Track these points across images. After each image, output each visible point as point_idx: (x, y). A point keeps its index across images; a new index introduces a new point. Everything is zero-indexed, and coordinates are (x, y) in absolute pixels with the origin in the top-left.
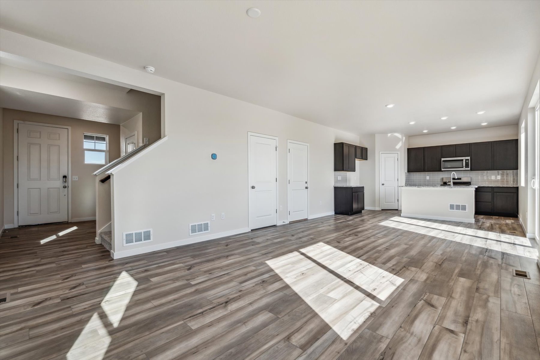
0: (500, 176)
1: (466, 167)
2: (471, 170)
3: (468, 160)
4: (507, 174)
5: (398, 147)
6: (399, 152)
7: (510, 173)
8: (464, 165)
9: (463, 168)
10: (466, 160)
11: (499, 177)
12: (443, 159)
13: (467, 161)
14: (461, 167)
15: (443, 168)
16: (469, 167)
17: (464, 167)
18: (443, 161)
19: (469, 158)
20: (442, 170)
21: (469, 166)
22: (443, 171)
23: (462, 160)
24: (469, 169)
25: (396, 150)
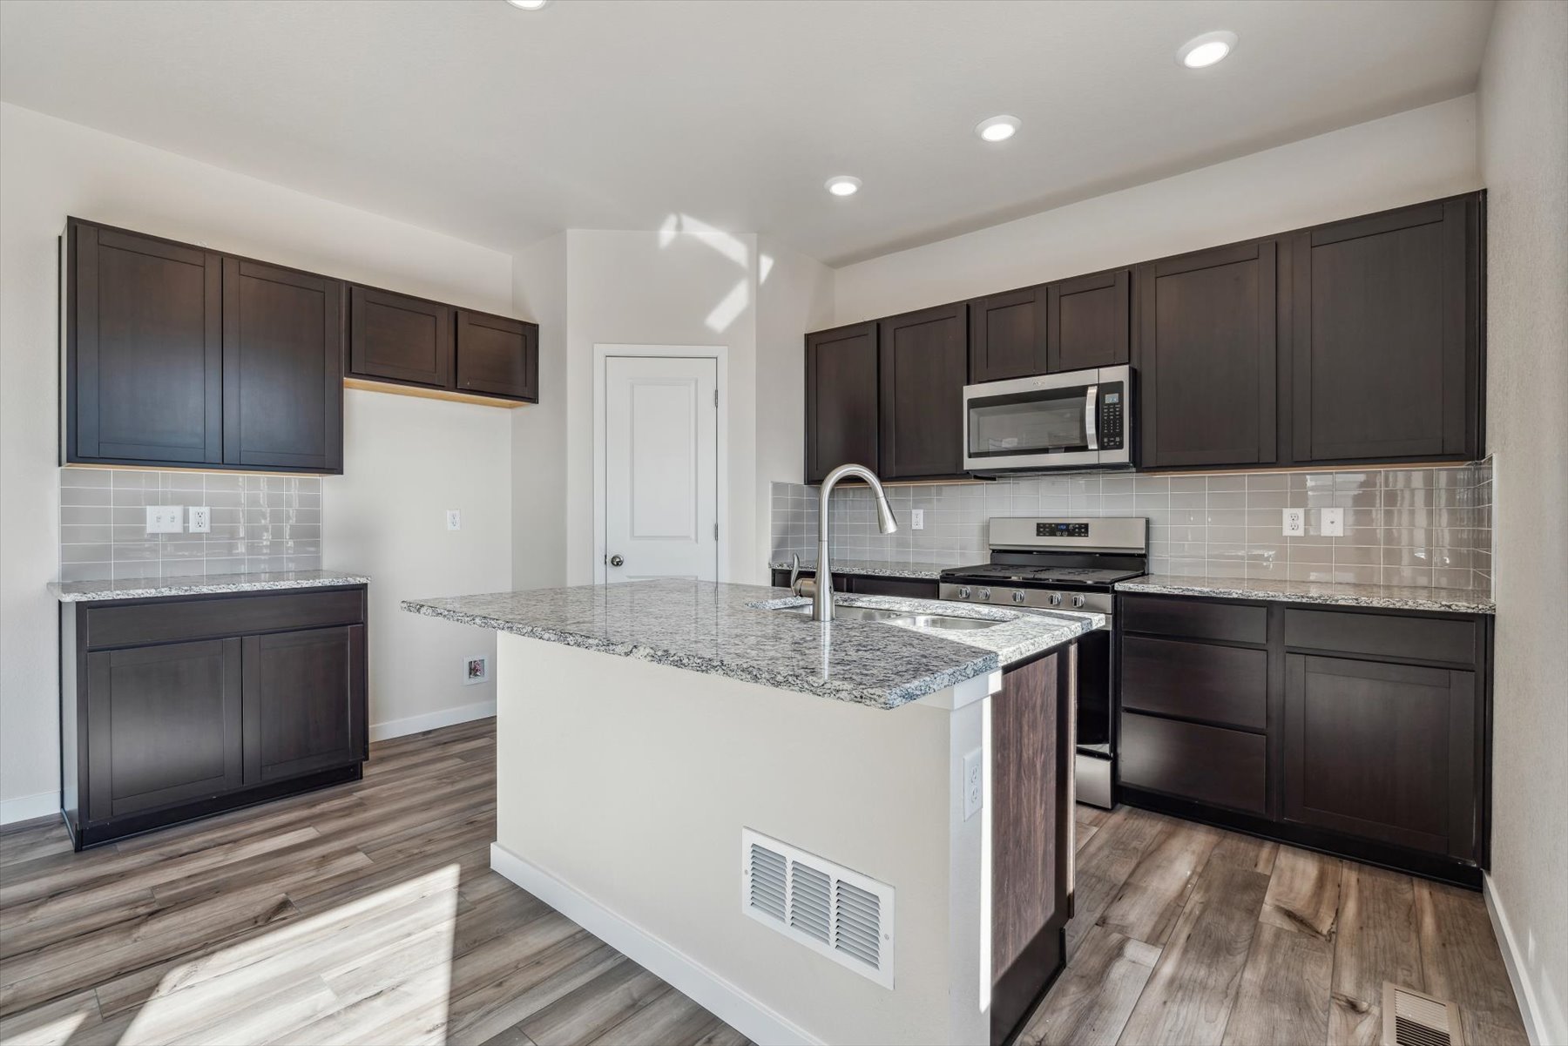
0: (1340, 511)
1: (1102, 447)
2: (1138, 463)
3: (1116, 387)
4: (1391, 498)
5: (721, 318)
6: (722, 352)
7: (1413, 491)
8: (1091, 430)
9: (1084, 448)
10: (1104, 389)
11: (1334, 523)
12: (971, 392)
13: (1111, 398)
14: (1077, 442)
15: (970, 456)
16: (1120, 446)
17: (1093, 446)
18: (975, 403)
19: (1120, 374)
20: (970, 464)
21: (1121, 434)
22: (967, 475)
23: (1081, 391)
24: (1122, 456)
25: (711, 338)
